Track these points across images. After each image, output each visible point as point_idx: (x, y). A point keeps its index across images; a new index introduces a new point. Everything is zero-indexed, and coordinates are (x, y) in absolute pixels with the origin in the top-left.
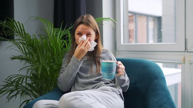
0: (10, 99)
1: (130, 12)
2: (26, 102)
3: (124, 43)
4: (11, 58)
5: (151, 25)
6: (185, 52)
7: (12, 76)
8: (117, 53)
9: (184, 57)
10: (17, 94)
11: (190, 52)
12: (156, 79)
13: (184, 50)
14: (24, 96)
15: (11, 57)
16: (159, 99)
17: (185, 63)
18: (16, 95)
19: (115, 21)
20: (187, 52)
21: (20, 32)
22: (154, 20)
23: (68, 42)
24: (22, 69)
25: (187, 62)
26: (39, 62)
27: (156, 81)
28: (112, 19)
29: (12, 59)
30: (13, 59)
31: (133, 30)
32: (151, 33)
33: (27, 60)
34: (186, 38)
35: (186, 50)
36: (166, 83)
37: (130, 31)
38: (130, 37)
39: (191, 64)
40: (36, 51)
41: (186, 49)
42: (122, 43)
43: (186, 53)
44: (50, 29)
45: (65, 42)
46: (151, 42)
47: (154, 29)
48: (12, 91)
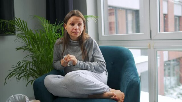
0: (19, 79)
1: (109, 6)
2: (31, 81)
3: (105, 35)
5: (130, 17)
6: (150, 40)
8: (100, 42)
9: (150, 44)
11: (153, 40)
13: (149, 39)
14: (26, 79)
17: (150, 49)
18: (24, 76)
19: (97, 18)
20: (152, 40)
21: (24, 29)
22: (133, 13)
23: (61, 35)
24: (27, 56)
25: (151, 48)
26: (39, 51)
27: (127, 61)
28: (94, 16)
29: (17, 50)
30: (18, 49)
31: (114, 22)
32: (130, 25)
33: (30, 50)
34: (151, 30)
36: (134, 62)
37: (110, 23)
38: (111, 29)
39: (155, 49)
40: (36, 43)
42: (103, 34)
43: (151, 40)
44: (46, 25)
45: (59, 34)
46: (130, 33)
47: (132, 21)
48: (20, 74)
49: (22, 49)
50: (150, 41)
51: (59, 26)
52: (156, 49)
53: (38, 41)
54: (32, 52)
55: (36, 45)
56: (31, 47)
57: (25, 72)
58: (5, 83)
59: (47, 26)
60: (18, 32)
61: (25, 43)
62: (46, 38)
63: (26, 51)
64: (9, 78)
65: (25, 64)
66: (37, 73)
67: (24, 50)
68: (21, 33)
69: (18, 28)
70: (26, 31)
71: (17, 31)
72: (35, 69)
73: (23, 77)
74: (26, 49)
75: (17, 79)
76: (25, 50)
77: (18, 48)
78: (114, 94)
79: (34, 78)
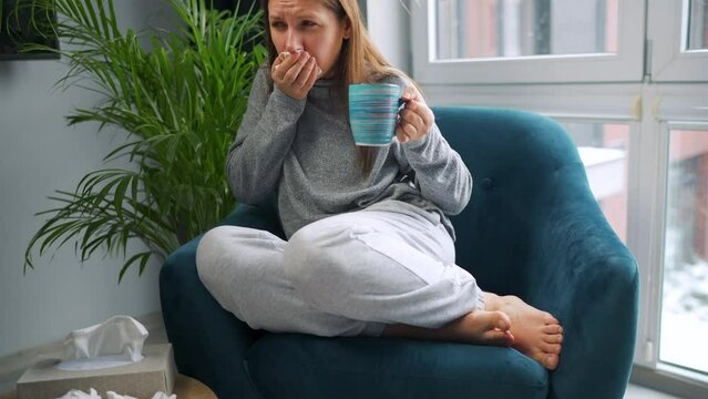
0: (88, 250)
2: (141, 258)
3: (438, 58)
4: (69, 118)
6: (642, 82)
7: (95, 175)
9: (641, 100)
10: (112, 232)
11: (658, 83)
12: (557, 169)
13: (639, 77)
15: (71, 115)
16: (572, 226)
17: (640, 120)
18: (108, 237)
20: (651, 82)
24: (116, 152)
25: (647, 116)
26: (171, 127)
27: (557, 174)
29: (73, 122)
30: (76, 120)
33: (128, 122)
34: (649, 38)
35: (647, 77)
39: (661, 121)
40: (152, 94)
41: (645, 73)
42: (432, 58)
43: (646, 84)
48: (93, 227)
49: (95, 116)
50: (639, 85)
51: (250, 18)
52: (666, 121)
53: (163, 83)
54: (138, 132)
55: (153, 99)
56: (134, 111)
57: (111, 217)
58: (28, 266)
59: (199, 19)
60: (70, 43)
61: (105, 91)
62: (197, 71)
63: (110, 128)
64: (45, 243)
65: (117, 184)
66: (162, 224)
67: (100, 123)
68: (86, 48)
69: (72, 24)
70: (108, 38)
71: (68, 39)
72: (155, 207)
73: (105, 241)
74: (108, 117)
75: (80, 252)
76: (105, 121)
77: (76, 114)
78: (499, 318)
79: (148, 244)
